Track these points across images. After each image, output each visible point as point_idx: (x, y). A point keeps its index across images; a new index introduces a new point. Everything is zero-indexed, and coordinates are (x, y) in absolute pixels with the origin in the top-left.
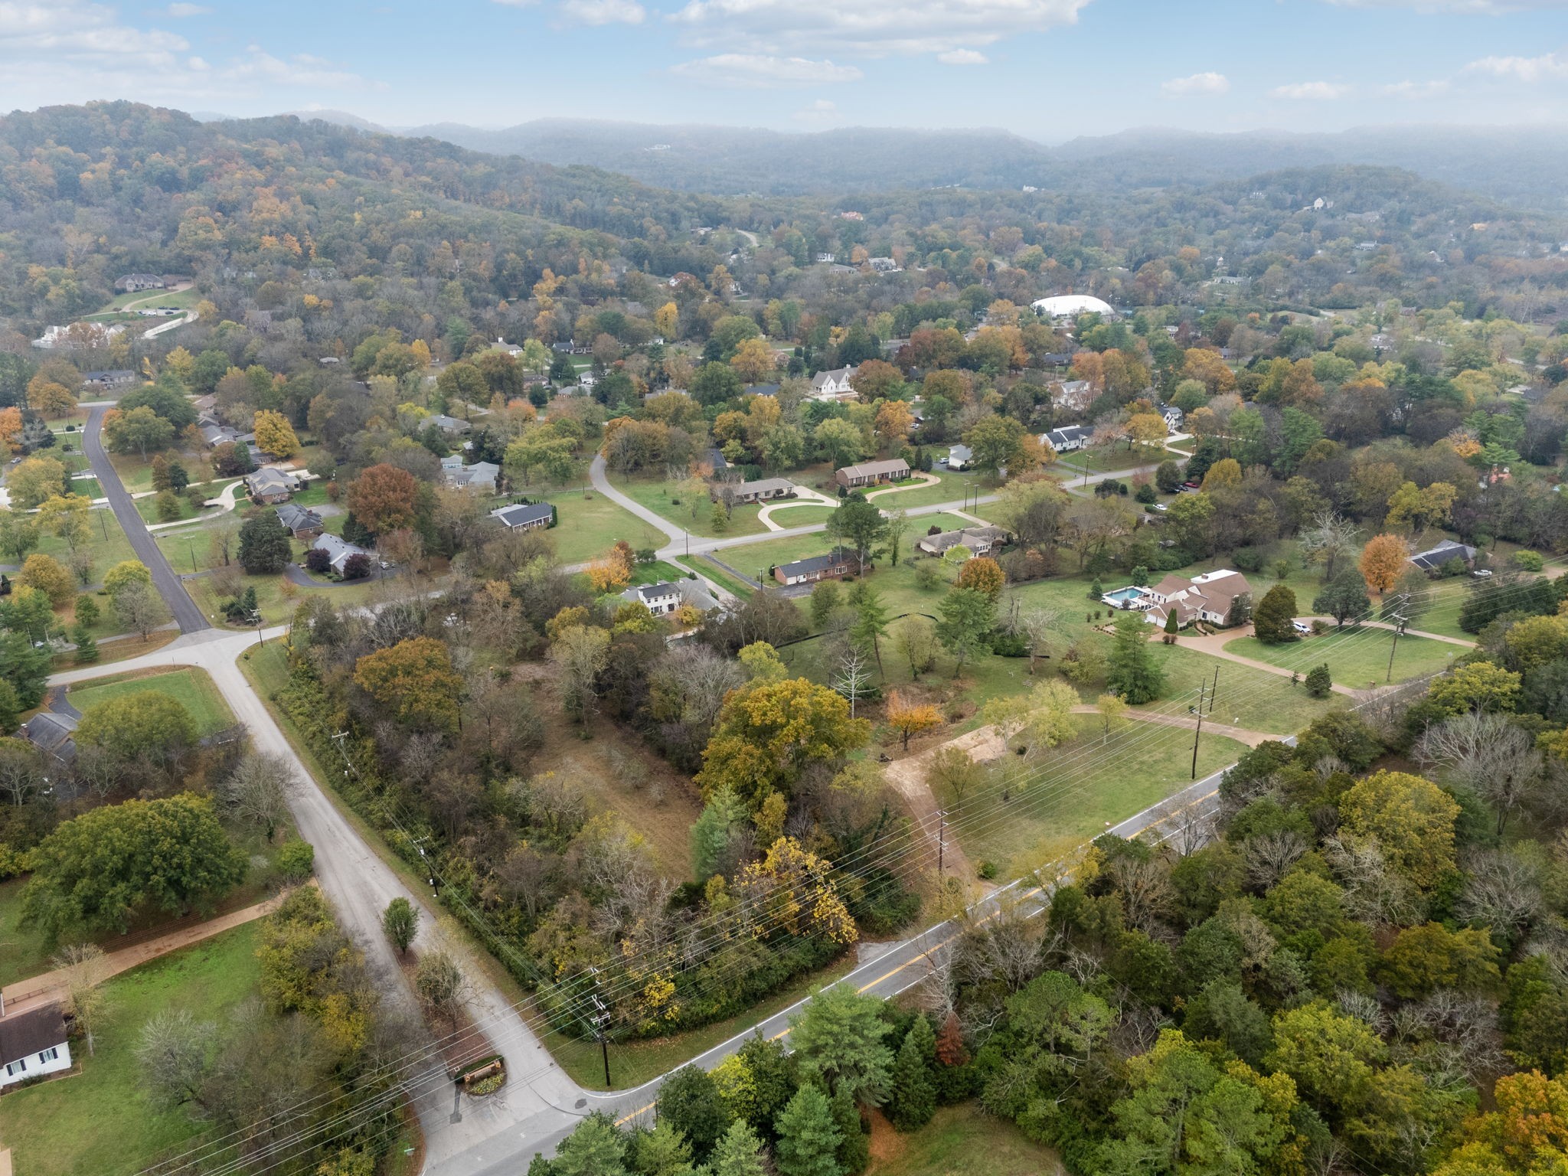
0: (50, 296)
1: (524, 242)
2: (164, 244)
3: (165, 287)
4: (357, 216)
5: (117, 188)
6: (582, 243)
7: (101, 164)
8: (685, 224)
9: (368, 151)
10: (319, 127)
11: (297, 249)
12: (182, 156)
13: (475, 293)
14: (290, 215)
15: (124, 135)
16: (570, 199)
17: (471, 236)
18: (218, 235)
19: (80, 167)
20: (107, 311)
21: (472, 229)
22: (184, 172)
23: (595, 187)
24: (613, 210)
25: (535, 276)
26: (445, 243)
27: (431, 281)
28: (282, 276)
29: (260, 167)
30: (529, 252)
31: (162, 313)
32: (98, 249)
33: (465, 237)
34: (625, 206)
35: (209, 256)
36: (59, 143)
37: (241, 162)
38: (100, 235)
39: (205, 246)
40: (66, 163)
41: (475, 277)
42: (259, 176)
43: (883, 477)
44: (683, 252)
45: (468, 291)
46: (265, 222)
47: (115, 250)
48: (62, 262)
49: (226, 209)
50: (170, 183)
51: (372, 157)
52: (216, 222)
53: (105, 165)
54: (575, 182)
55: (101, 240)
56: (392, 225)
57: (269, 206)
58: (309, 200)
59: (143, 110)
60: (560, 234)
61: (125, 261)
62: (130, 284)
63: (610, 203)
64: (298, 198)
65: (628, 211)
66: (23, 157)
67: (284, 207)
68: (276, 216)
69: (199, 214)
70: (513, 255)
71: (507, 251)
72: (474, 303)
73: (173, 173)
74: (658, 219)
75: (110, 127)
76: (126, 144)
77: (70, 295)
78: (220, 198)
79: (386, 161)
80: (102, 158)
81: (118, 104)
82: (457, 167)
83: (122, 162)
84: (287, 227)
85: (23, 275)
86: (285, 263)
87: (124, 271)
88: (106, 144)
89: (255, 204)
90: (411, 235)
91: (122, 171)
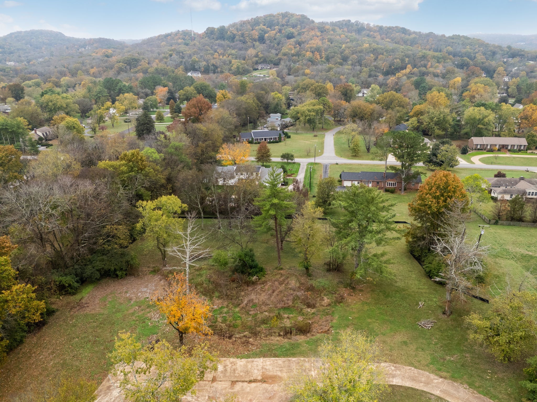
0: (232, 68)
1: (408, 56)
2: (277, 55)
3: (270, 68)
4: (344, 46)
5: (275, 39)
6: (434, 57)
7: (273, 32)
8: (498, 56)
9: (371, 31)
10: (357, 23)
11: (318, 57)
12: (298, 29)
13: (372, 73)
14: (321, 45)
15: (284, 22)
16: (446, 47)
17: (385, 53)
18: (293, 52)
19: (266, 33)
20: (248, 75)
21: (386, 51)
22: (296, 33)
23: (461, 43)
24: (464, 51)
25: (404, 68)
26: (372, 55)
27: (358, 68)
28: (306, 65)
29: (322, 32)
30: (407, 59)
31: (262, 76)
32: (257, 56)
33: (383, 54)
34: (471, 49)
35: (285, 57)
36: (264, 25)
37: (317, 30)
38: (259, 52)
39: (285, 55)
40: (262, 31)
41: (376, 67)
42: (319, 34)
43: (503, 148)
44: (487, 64)
45: (371, 71)
46: (311, 48)
47: (261, 55)
48: (244, 60)
49: (300, 44)
50: (290, 36)
51: (372, 33)
52: (295, 48)
53: (274, 32)
54: (452, 41)
55: (259, 53)
56: (354, 48)
57: (316, 42)
58: (331, 41)
59: (292, 15)
60: (425, 53)
61: (262, 60)
62: (260, 67)
63: (464, 48)
64: (327, 40)
65: (469, 50)
66: (253, 30)
67: (320, 43)
68: (315, 46)
69: (290, 44)
70: (398, 60)
71: (396, 58)
72: (370, 76)
73: (292, 33)
74: (484, 54)
75: (280, 20)
76: (283, 25)
77: (238, 68)
78: (300, 40)
79: (375, 34)
80: (274, 30)
81: (286, 13)
82: (403, 35)
83: (280, 31)
84: (318, 50)
85: (230, 62)
86: (309, 61)
87: (260, 63)
88: (277, 25)
89: (310, 42)
90: (360, 52)
91: (278, 34)
